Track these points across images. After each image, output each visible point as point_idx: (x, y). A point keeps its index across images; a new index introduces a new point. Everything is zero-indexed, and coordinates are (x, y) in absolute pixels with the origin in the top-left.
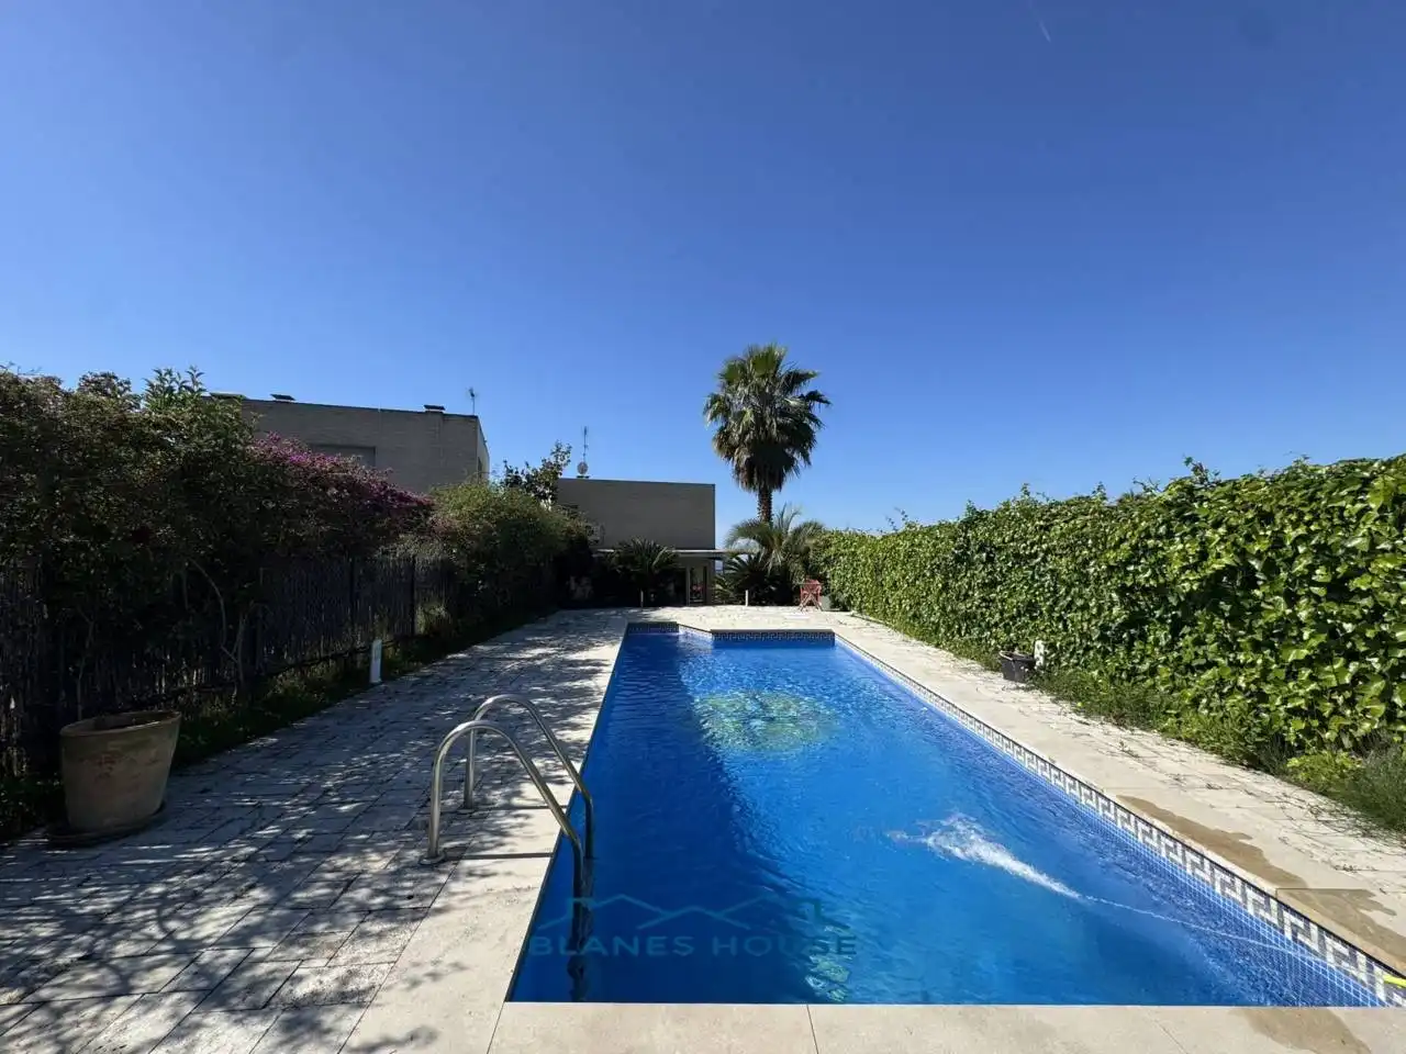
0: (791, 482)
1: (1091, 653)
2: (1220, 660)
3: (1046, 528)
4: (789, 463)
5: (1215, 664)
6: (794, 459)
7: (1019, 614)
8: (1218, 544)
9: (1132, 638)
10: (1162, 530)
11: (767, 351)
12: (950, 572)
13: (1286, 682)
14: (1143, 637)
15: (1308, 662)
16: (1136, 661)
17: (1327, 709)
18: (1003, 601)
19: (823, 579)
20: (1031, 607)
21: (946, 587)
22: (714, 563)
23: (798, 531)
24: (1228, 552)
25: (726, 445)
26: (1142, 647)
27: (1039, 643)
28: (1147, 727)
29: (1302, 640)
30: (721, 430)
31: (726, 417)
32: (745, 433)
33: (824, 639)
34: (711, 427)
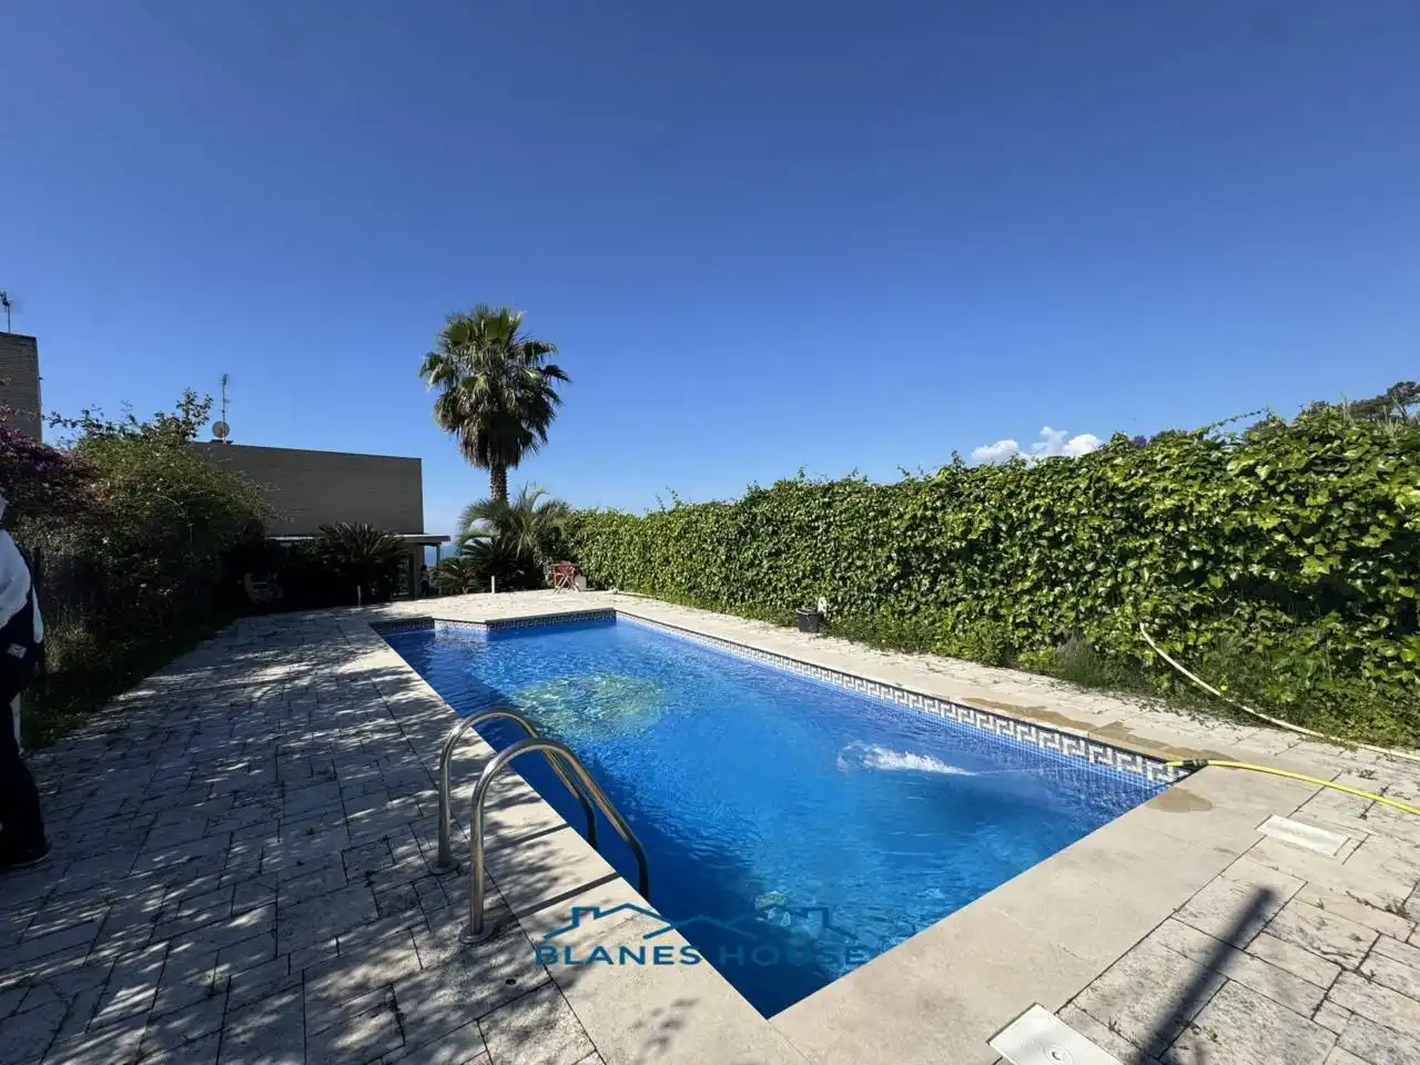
0: (528, 460)
1: (868, 602)
2: (965, 596)
3: (829, 505)
4: (527, 440)
5: (964, 599)
6: (531, 435)
7: (804, 577)
8: (980, 512)
9: (900, 587)
10: (938, 504)
11: (498, 315)
12: (734, 545)
13: (1013, 606)
14: (909, 586)
15: (1028, 592)
16: (904, 604)
17: (1039, 620)
18: (788, 567)
19: (574, 560)
20: (816, 570)
21: (729, 559)
22: (423, 549)
23: (543, 511)
24: (987, 518)
25: (453, 415)
26: (908, 593)
27: (823, 599)
28: (923, 651)
29: (1026, 576)
30: (446, 397)
31: (450, 381)
32: (478, 402)
33: (606, 618)
34: (432, 391)
